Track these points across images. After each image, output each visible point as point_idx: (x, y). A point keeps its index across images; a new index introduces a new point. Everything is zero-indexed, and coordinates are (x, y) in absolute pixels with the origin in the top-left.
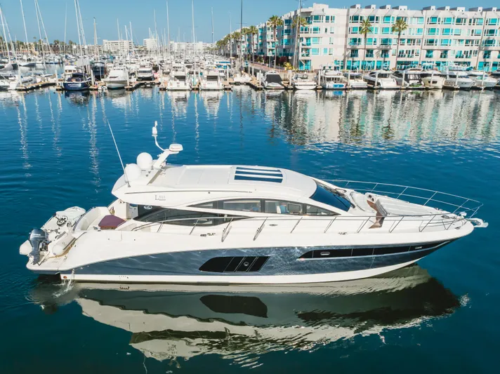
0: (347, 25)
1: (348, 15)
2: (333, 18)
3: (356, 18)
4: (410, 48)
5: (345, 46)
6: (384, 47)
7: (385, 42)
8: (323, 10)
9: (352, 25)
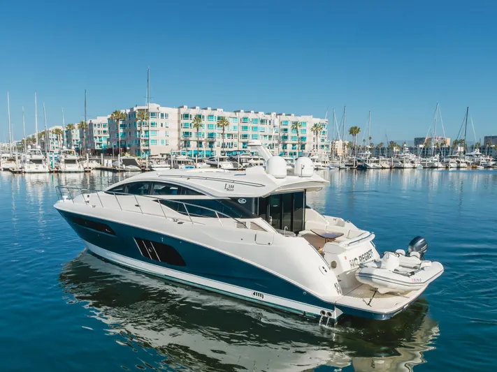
0: (179, 121)
1: (179, 113)
2: (167, 115)
3: (186, 116)
4: (230, 141)
5: (179, 139)
6: (211, 139)
7: (211, 135)
8: (158, 108)
9: (183, 121)
